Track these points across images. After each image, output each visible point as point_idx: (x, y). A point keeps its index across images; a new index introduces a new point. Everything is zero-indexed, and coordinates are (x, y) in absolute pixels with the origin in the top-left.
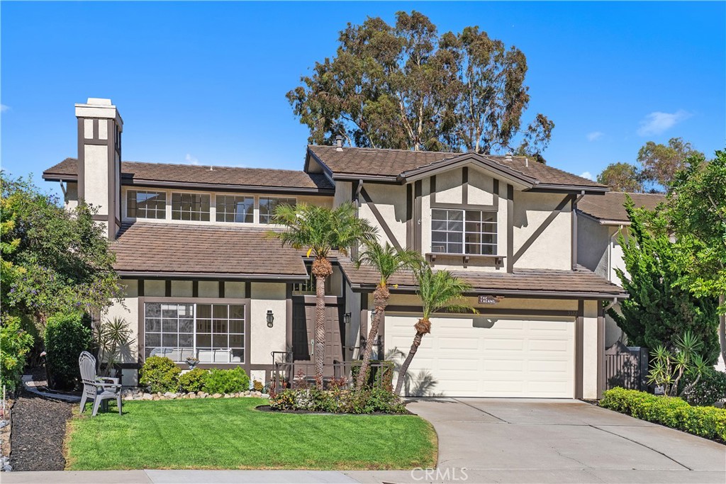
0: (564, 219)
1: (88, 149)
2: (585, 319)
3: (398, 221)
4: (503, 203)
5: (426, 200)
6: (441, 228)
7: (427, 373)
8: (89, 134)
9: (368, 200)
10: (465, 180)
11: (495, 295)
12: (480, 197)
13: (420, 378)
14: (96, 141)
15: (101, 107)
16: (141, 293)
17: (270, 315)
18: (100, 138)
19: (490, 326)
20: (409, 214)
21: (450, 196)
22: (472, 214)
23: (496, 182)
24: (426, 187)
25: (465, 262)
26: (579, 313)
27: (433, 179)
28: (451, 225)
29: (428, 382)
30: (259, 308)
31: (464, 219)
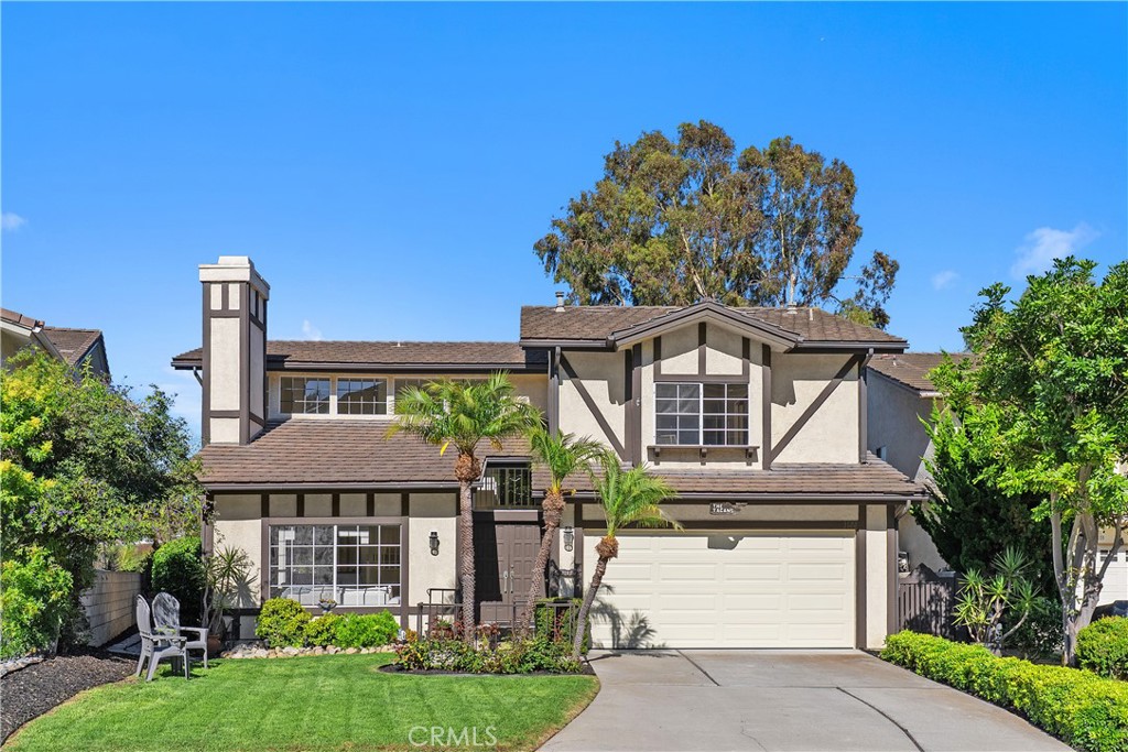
0: (849, 391)
1: (215, 322)
2: (868, 533)
3: (613, 402)
4: (757, 371)
5: (647, 373)
6: (669, 409)
7: (643, 614)
8: (216, 304)
9: (572, 375)
10: (702, 341)
11: (733, 502)
12: (724, 364)
13: (633, 623)
14: (225, 313)
15: (234, 267)
16: (265, 513)
17: (434, 538)
18: (230, 308)
19: (732, 546)
20: (627, 393)
21: (682, 364)
22: (714, 388)
23: (746, 342)
24: (648, 352)
25: (703, 456)
26: (860, 524)
27: (657, 341)
28: (683, 405)
29: (641, 629)
30: (419, 529)
31: (701, 396)
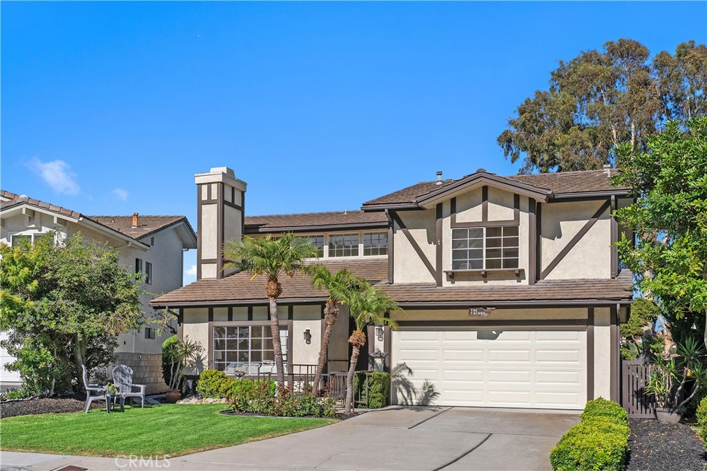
0: (603, 228)
1: (204, 207)
2: (596, 328)
3: (430, 243)
4: (525, 217)
5: (446, 222)
6: (462, 246)
7: (431, 382)
8: (204, 197)
9: (402, 226)
10: (485, 198)
11: (485, 307)
12: (500, 213)
13: (424, 388)
14: (210, 202)
15: (216, 174)
16: (211, 319)
17: (308, 335)
18: (216, 198)
19: (494, 337)
20: (435, 237)
21: (471, 215)
22: (493, 230)
23: (517, 197)
24: (446, 209)
25: (485, 277)
26: (590, 321)
27: (453, 201)
28: (472, 243)
29: (430, 393)
30: (299, 327)
31: (485, 236)
